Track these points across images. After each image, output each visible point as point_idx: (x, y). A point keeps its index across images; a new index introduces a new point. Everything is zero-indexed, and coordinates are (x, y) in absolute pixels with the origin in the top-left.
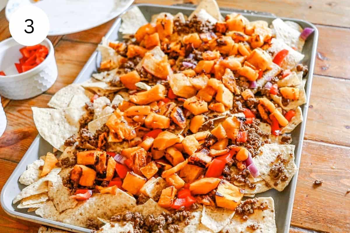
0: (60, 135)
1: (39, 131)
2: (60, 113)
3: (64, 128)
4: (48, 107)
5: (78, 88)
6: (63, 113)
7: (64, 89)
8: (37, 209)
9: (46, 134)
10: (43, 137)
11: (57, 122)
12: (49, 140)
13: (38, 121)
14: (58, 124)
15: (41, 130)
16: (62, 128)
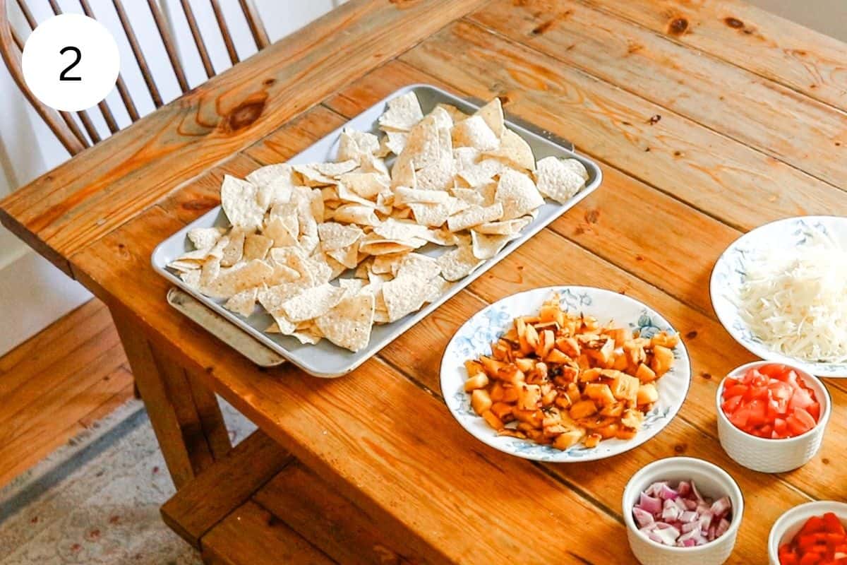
0: (243, 212)
1: (223, 202)
2: (254, 189)
3: (251, 206)
4: (245, 179)
5: (287, 170)
6: (256, 190)
7: (272, 166)
8: (182, 272)
9: (229, 207)
10: (225, 209)
11: (246, 198)
12: (228, 214)
13: (226, 192)
14: (246, 201)
15: (225, 201)
16: (248, 206)
